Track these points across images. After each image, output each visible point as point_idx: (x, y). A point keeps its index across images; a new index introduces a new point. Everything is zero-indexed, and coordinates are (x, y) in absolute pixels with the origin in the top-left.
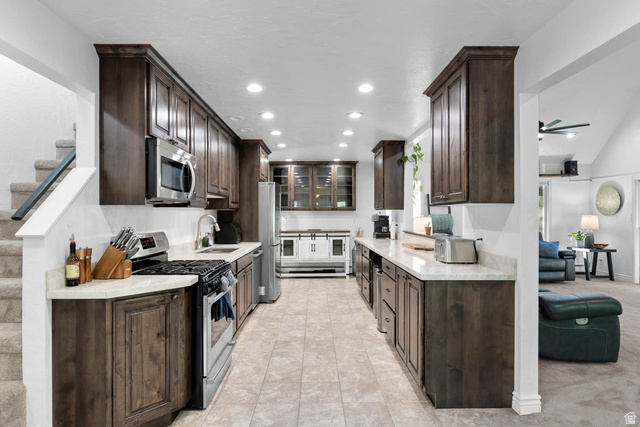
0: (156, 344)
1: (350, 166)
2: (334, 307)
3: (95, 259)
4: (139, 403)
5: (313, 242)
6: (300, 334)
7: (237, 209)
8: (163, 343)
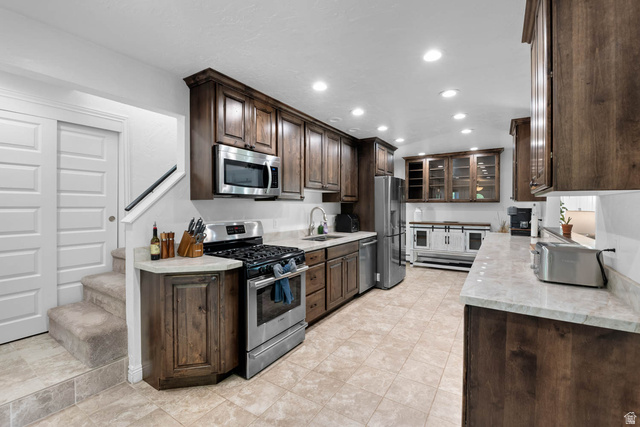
0: (198, 315)
1: (493, 154)
2: (446, 305)
3: (178, 240)
4: (184, 360)
5: (446, 234)
6: (385, 328)
7: (356, 202)
8: (204, 316)
